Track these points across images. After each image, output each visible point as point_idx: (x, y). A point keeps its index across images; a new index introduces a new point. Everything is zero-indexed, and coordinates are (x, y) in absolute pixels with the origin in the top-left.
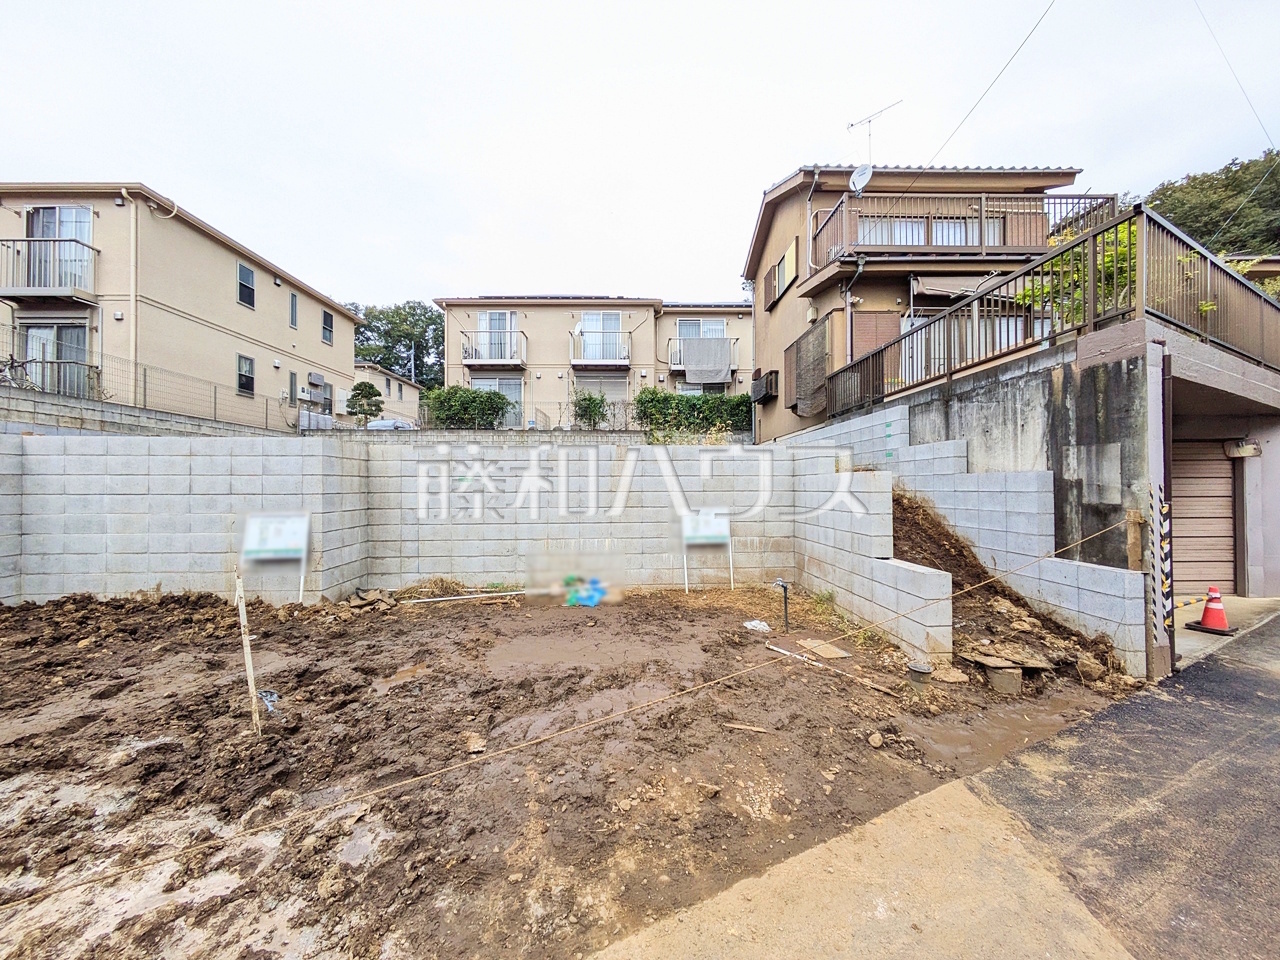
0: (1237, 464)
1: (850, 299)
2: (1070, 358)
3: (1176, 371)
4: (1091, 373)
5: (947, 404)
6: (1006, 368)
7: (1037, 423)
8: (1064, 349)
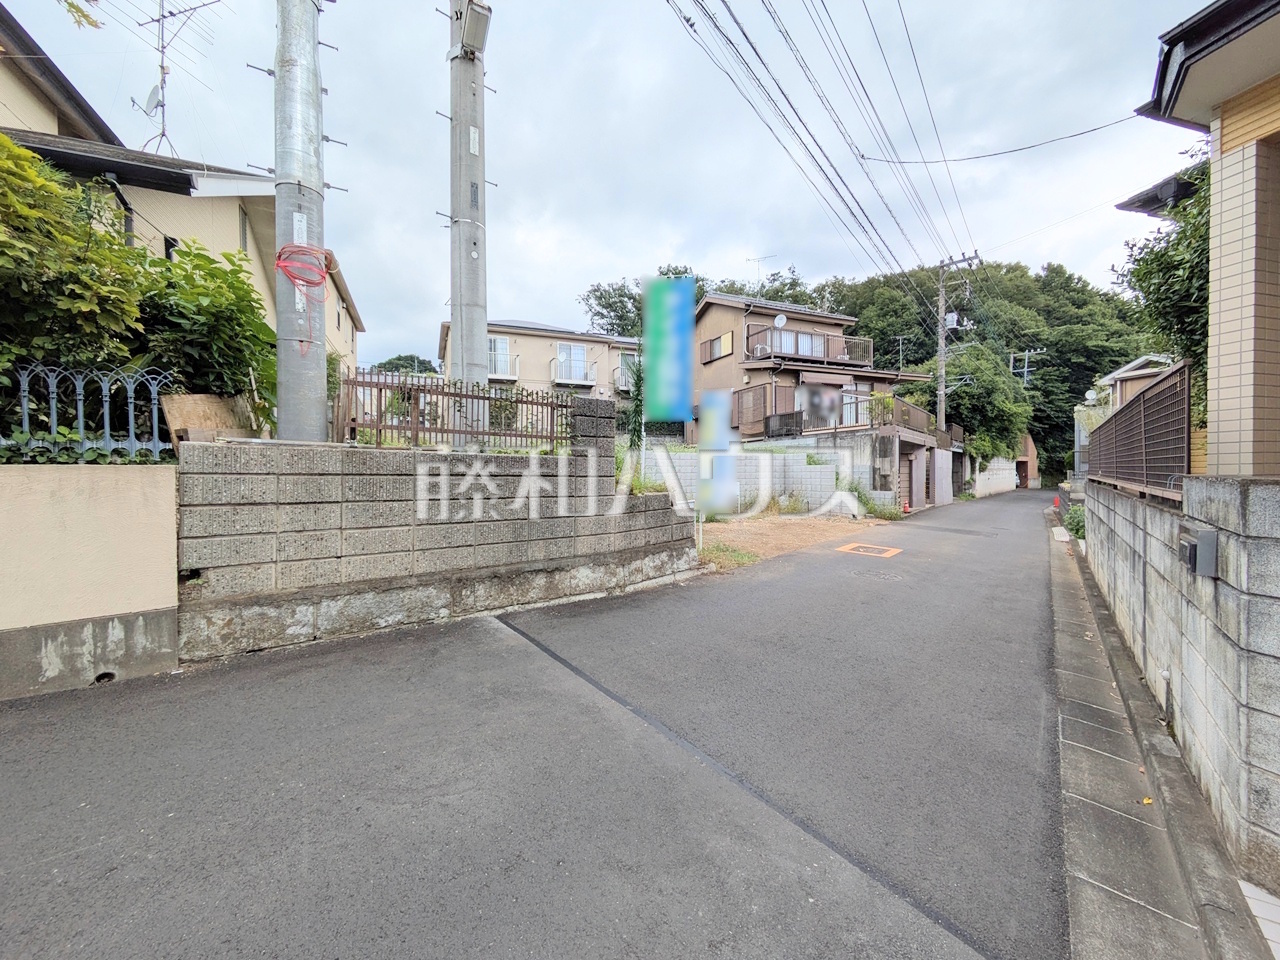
0: (911, 461)
1: (775, 379)
2: (878, 432)
3: (902, 438)
4: (883, 437)
5: (835, 439)
6: (858, 431)
7: (868, 450)
8: (876, 429)
